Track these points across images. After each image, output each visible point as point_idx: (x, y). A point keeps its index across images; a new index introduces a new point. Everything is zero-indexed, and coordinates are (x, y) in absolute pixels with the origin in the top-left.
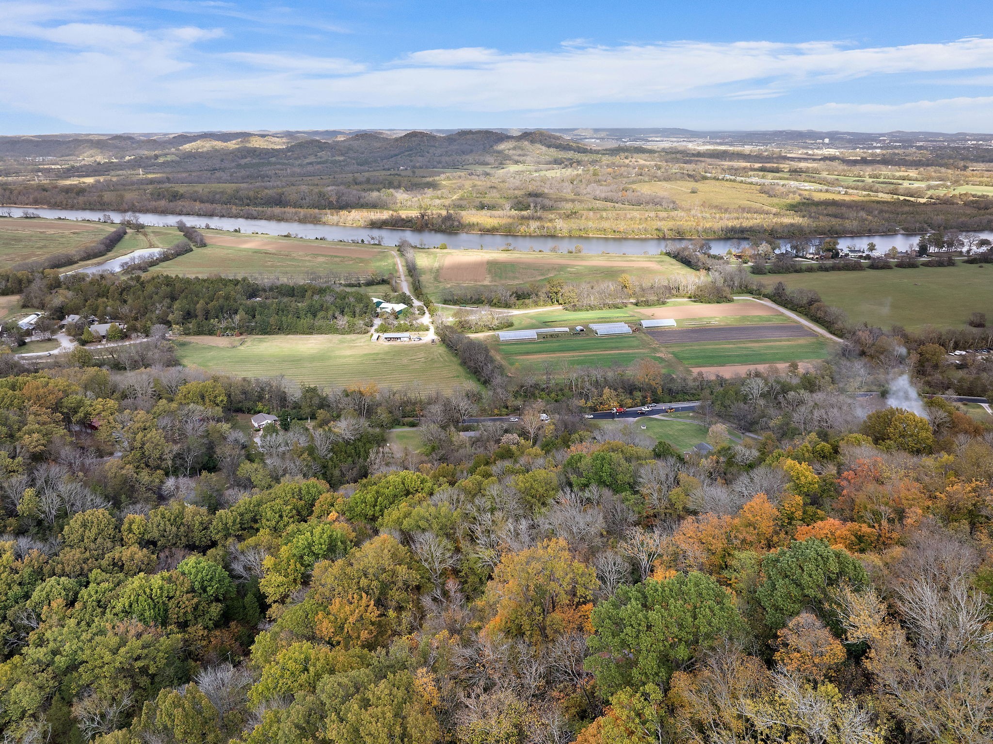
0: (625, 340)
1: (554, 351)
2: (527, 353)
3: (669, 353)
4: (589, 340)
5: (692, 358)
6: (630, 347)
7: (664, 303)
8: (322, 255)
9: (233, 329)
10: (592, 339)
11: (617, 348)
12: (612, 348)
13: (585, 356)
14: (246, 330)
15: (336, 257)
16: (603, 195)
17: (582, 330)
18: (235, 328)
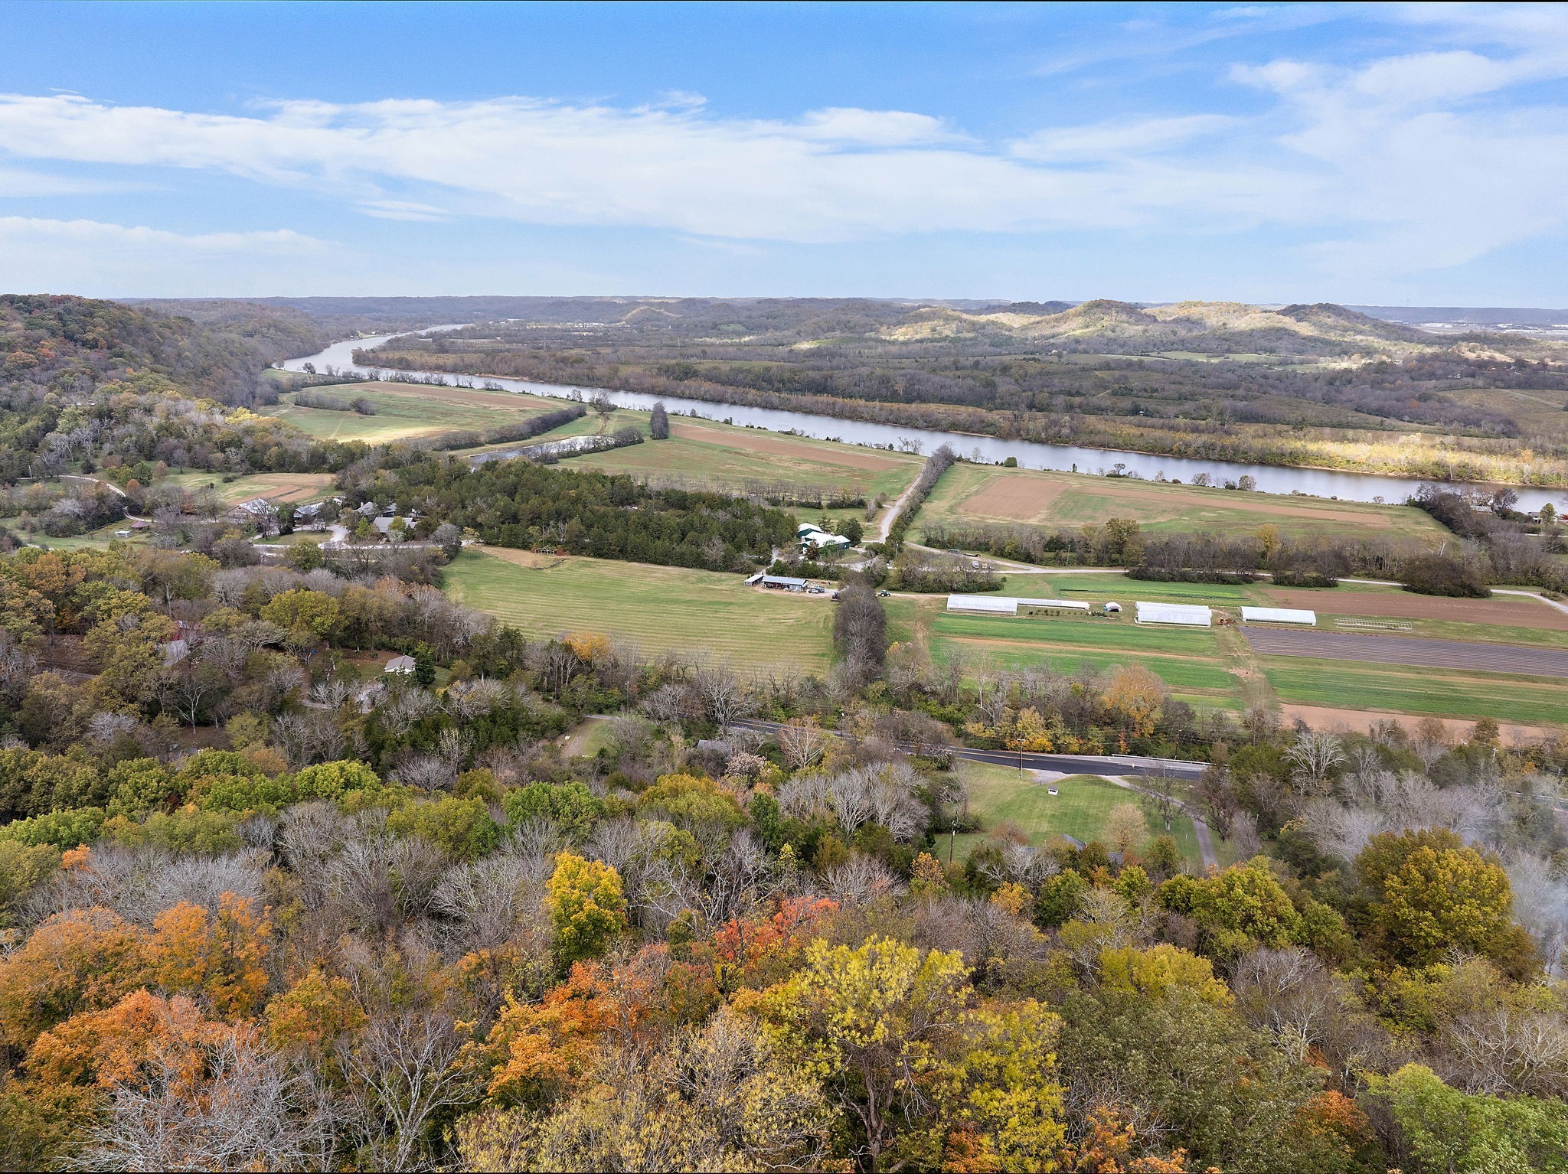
0: (1188, 636)
1: (1028, 638)
2: (978, 635)
3: (1261, 670)
4: (1117, 627)
5: (1302, 687)
6: (1190, 650)
7: (1334, 585)
8: (813, 462)
9: (555, 544)
10: (1124, 628)
11: (1159, 648)
12: (1149, 647)
13: (1083, 654)
14: (575, 547)
15: (825, 464)
16: (1375, 405)
17: (1116, 610)
18: (559, 543)
